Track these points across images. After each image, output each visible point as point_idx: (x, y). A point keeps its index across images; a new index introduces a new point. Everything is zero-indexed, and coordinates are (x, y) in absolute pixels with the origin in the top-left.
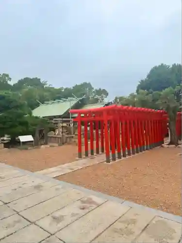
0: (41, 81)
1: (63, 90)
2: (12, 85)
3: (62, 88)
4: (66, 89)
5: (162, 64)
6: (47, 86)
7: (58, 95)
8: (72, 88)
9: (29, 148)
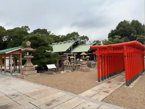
0: (48, 31)
1: (61, 37)
2: (30, 33)
3: (60, 36)
4: (62, 36)
5: (125, 20)
6: (51, 34)
7: (58, 40)
8: (66, 36)
9: (54, 73)
